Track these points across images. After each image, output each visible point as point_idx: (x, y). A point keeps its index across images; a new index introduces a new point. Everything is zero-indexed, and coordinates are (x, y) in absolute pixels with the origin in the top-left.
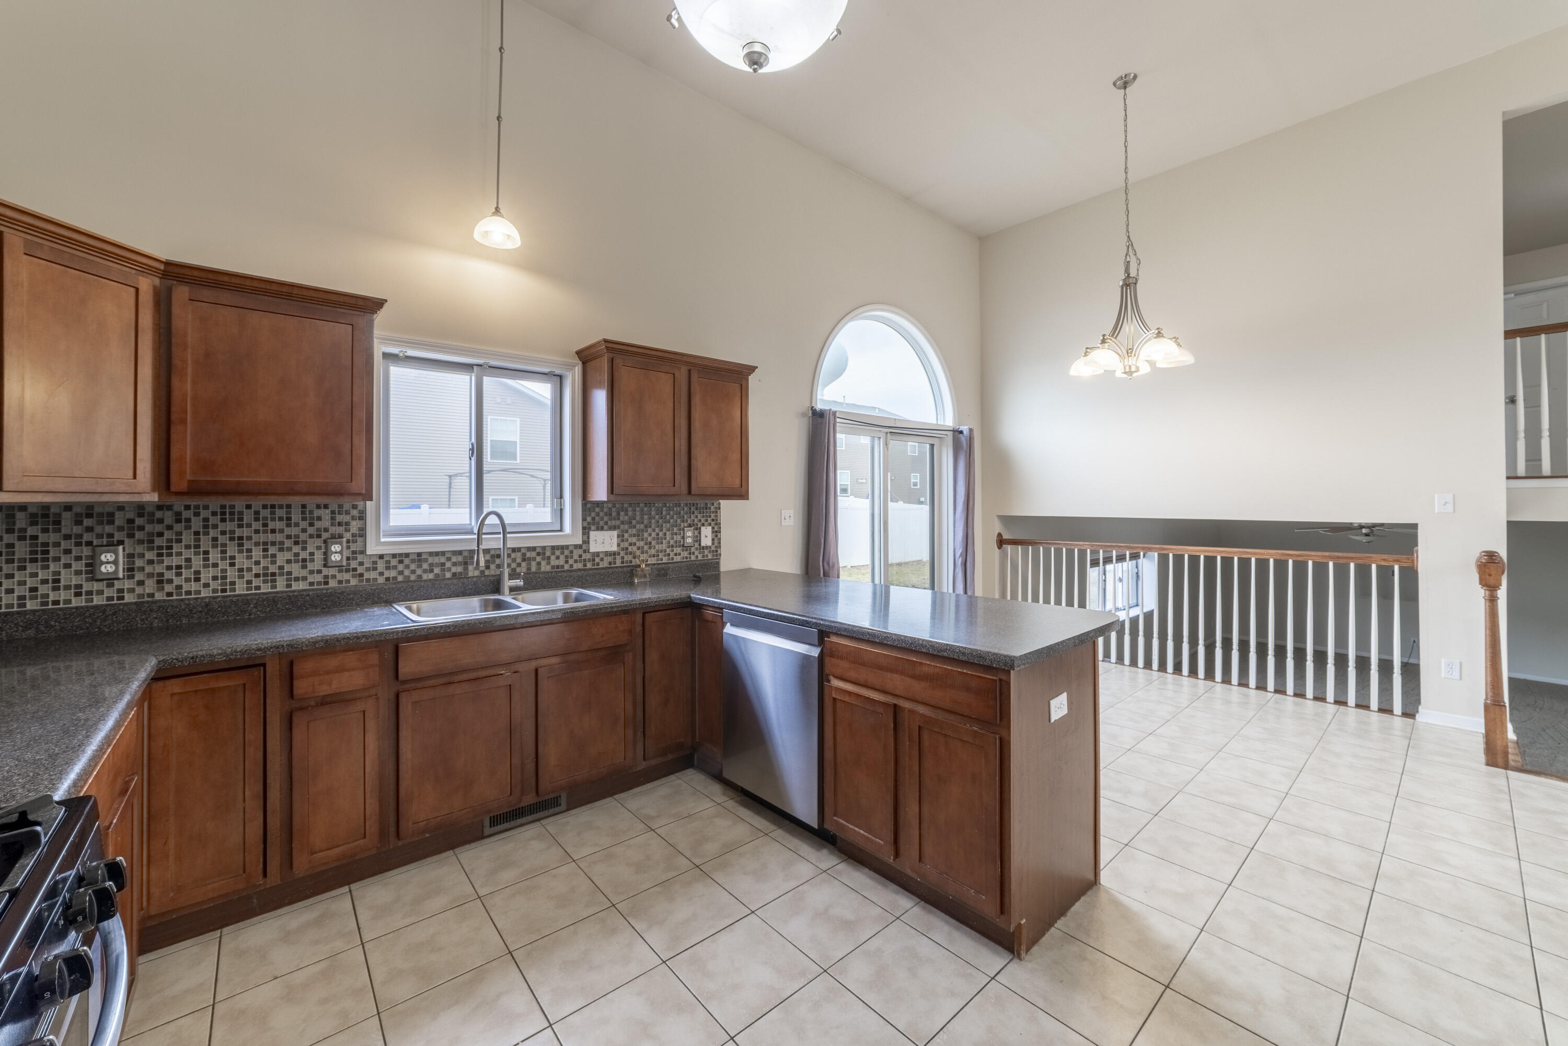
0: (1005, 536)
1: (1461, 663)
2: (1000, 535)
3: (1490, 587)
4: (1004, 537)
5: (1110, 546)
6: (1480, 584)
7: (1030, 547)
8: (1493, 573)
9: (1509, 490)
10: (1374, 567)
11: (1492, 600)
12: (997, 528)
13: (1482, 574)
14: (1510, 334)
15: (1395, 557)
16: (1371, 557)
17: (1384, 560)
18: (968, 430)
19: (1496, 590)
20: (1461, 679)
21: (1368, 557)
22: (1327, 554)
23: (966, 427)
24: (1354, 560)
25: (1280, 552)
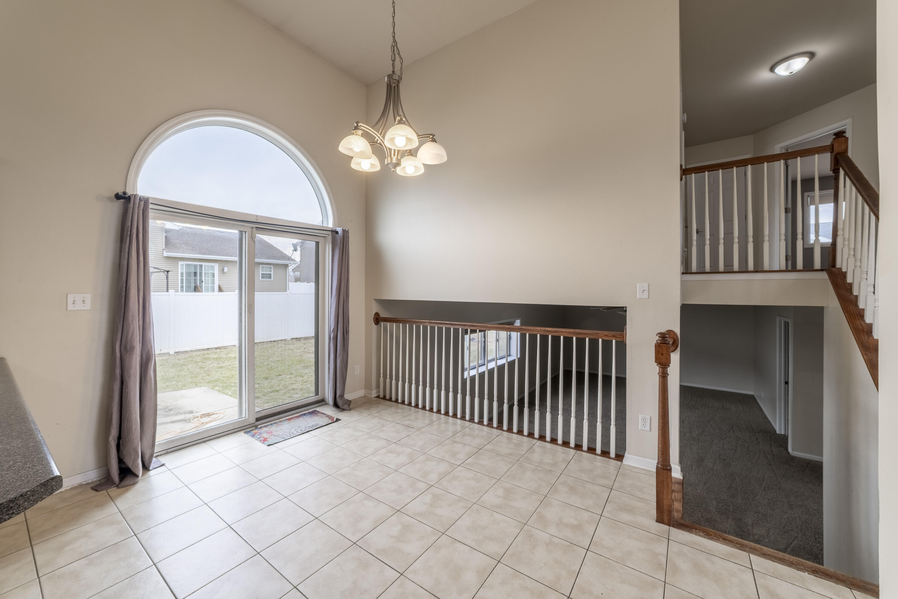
0: (383, 315)
1: (651, 417)
2: (377, 314)
3: (662, 365)
4: (381, 316)
5: (441, 324)
6: (656, 362)
7: (401, 324)
8: (664, 352)
9: (683, 282)
10: (600, 340)
11: (664, 376)
12: (375, 308)
13: (657, 354)
14: (685, 172)
15: (613, 333)
16: (598, 333)
17: (606, 335)
18: (341, 231)
19: (667, 368)
20: (650, 430)
21: (597, 333)
22: (572, 330)
23: (340, 229)
24: (588, 336)
25: (543, 328)
